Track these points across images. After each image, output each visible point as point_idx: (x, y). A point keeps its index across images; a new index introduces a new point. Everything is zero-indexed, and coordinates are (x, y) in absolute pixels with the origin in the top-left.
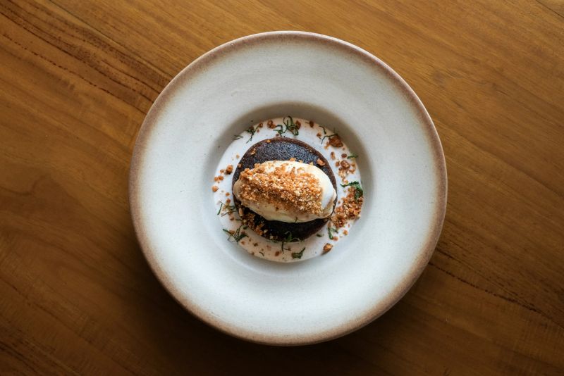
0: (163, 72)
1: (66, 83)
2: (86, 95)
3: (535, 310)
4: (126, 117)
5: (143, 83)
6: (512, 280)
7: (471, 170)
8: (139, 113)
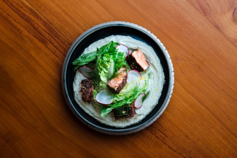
1: (19, 30)
2: (26, 37)
7: (182, 101)
8: (47, 49)
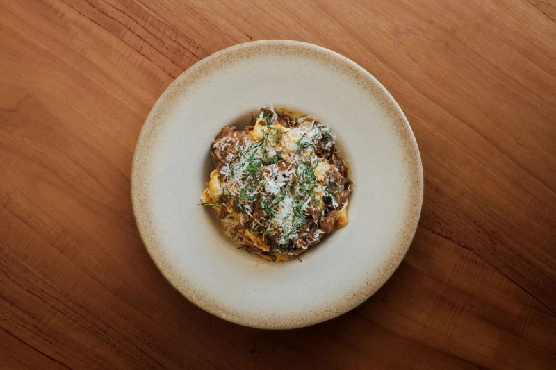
0: (148, 8)
1: (56, 11)
2: (75, 23)
3: (467, 248)
4: (111, 47)
5: (129, 16)
6: (450, 220)
7: (420, 119)
8: (123, 44)
